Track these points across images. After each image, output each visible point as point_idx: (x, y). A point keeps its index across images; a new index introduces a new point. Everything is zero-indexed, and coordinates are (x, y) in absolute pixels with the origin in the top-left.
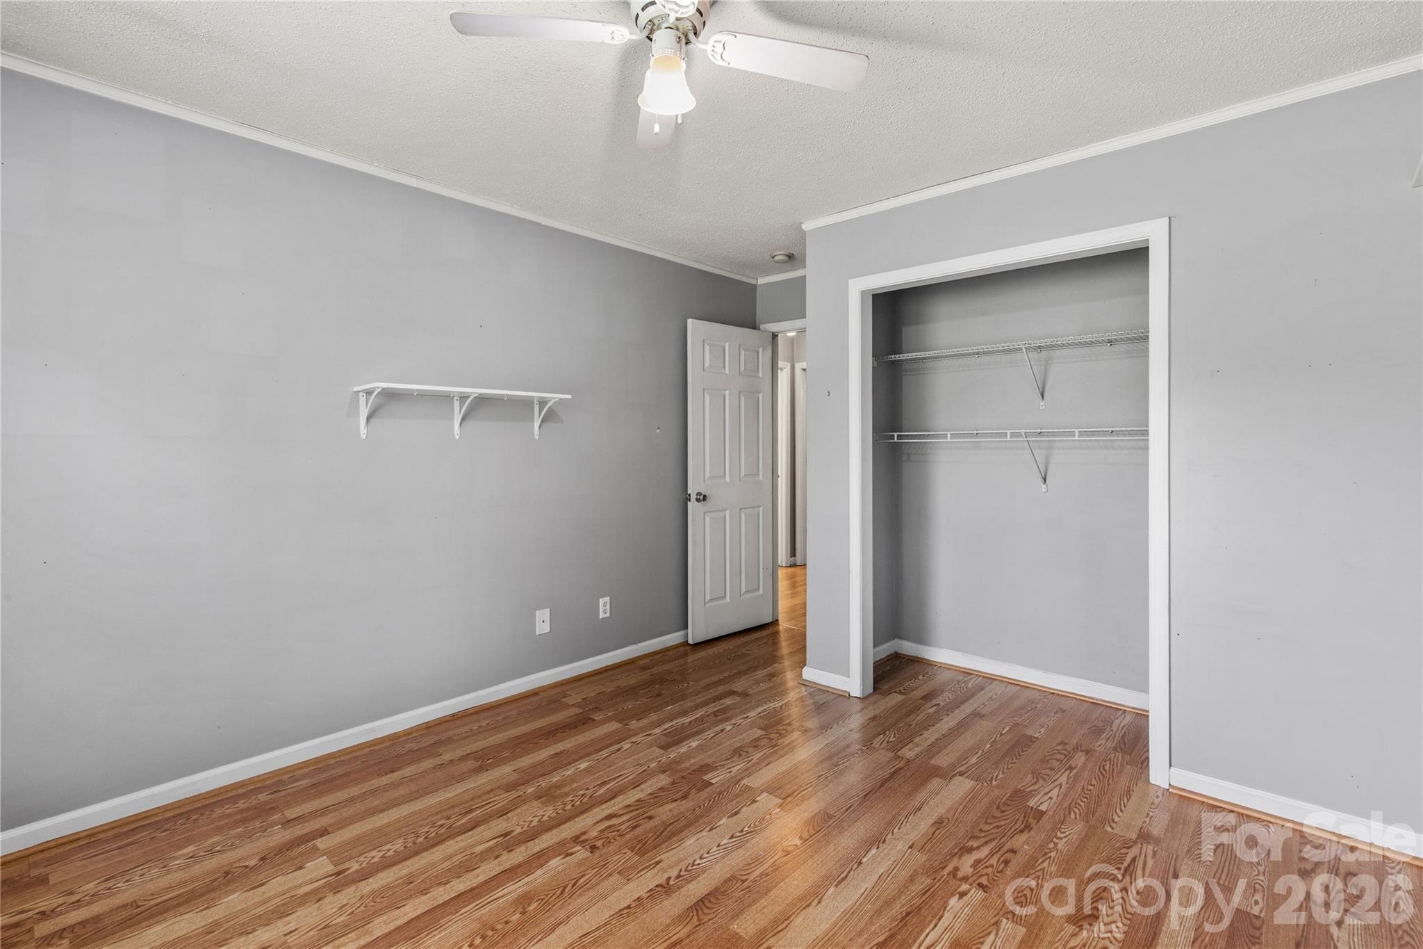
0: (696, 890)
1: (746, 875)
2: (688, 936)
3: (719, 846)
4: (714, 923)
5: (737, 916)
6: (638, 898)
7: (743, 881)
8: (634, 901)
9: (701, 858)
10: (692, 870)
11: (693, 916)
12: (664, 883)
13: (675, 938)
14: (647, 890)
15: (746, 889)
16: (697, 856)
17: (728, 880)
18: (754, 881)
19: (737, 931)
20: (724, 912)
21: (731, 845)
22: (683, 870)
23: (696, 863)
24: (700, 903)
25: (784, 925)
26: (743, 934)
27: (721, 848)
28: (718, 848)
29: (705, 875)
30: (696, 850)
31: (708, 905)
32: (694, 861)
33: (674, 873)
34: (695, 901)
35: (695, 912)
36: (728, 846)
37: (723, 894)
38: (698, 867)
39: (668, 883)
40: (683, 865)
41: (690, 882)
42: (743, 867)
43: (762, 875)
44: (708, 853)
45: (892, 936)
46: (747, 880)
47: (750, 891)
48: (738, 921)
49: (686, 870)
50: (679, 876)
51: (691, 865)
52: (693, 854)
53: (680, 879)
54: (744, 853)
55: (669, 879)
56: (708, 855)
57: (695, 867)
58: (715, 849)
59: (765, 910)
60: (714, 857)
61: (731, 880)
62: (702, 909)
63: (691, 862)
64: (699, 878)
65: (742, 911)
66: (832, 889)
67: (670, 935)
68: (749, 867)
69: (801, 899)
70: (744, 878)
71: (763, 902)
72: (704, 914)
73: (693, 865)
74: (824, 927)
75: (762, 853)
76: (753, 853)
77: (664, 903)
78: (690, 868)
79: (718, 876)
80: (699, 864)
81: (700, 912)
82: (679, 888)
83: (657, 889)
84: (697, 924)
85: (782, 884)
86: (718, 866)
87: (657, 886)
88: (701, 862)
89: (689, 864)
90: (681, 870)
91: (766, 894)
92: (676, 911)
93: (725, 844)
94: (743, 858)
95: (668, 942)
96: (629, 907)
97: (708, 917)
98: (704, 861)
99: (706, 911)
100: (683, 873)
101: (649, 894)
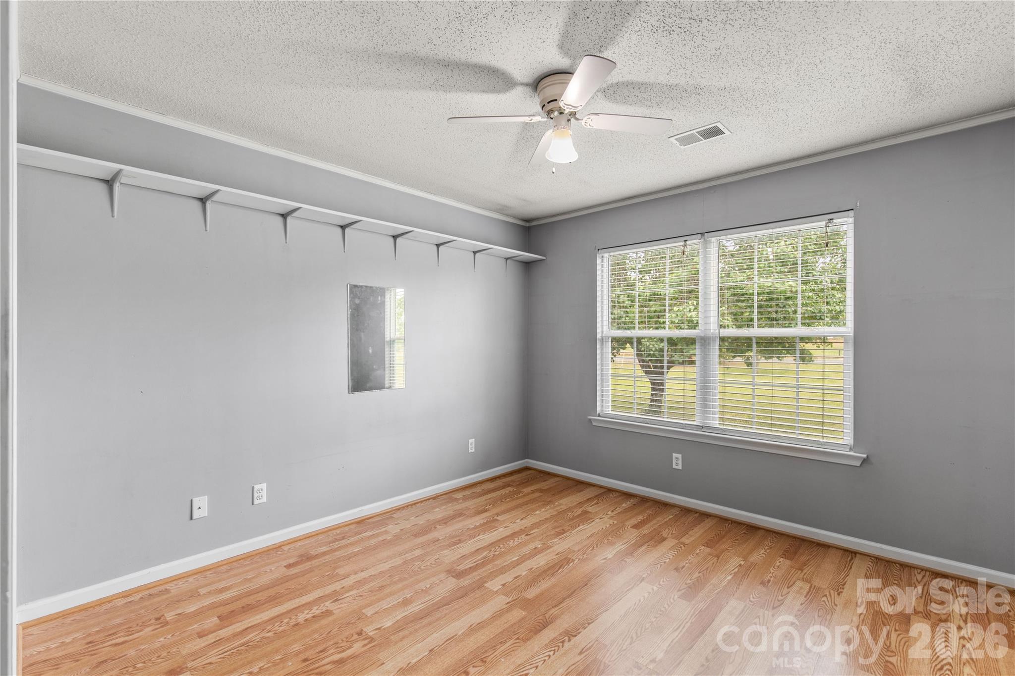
0: (548, 634)
1: (516, 643)
2: (549, 609)
3: (537, 667)
4: (536, 615)
5: (523, 619)
6: (585, 629)
7: (518, 638)
8: (587, 627)
9: (549, 656)
10: (555, 647)
11: (549, 619)
12: (572, 638)
13: (557, 608)
14: (582, 633)
15: (517, 634)
16: (552, 658)
17: (528, 640)
18: (511, 638)
19: (522, 611)
20: (530, 620)
21: (527, 668)
22: (561, 647)
23: (553, 652)
24: (546, 626)
25: (496, 614)
26: (519, 610)
27: (534, 665)
28: (537, 664)
29: (544, 643)
30: (555, 663)
31: (541, 625)
32: (554, 654)
33: (566, 644)
34: (549, 627)
35: (548, 620)
36: (529, 667)
37: (531, 631)
38: (551, 649)
39: (569, 638)
40: (562, 651)
41: (554, 638)
42: (518, 649)
43: (505, 643)
44: (545, 660)
45: (439, 608)
46: (516, 639)
47: (514, 632)
48: (522, 616)
49: (559, 646)
50: (563, 642)
51: (556, 650)
52: (556, 660)
53: (561, 641)
54: (517, 660)
55: (569, 640)
56: (545, 658)
57: (553, 649)
58: (540, 664)
59: (506, 621)
60: (539, 657)
61: (526, 640)
62: (544, 622)
63: (556, 653)
64: (548, 641)
65: (520, 621)
66: (460, 633)
67: (559, 610)
68: (514, 648)
69: (483, 627)
70: (518, 641)
71: (506, 626)
72: (542, 620)
73: (554, 650)
74: (474, 613)
75: (503, 660)
76: (509, 660)
77: (568, 626)
78: (556, 648)
79: (535, 643)
80: (550, 651)
81: (545, 620)
82: (561, 634)
83: (575, 634)
84: (546, 615)
85: (492, 637)
86: (536, 649)
87: (576, 636)
88: (549, 653)
89: (558, 651)
90: (563, 646)
91: (504, 630)
92: (558, 622)
93: (531, 668)
94: (517, 656)
95: (560, 607)
96: (589, 624)
97: (540, 618)
98: (547, 654)
99: (541, 621)
100: (561, 645)
101: (579, 631)
